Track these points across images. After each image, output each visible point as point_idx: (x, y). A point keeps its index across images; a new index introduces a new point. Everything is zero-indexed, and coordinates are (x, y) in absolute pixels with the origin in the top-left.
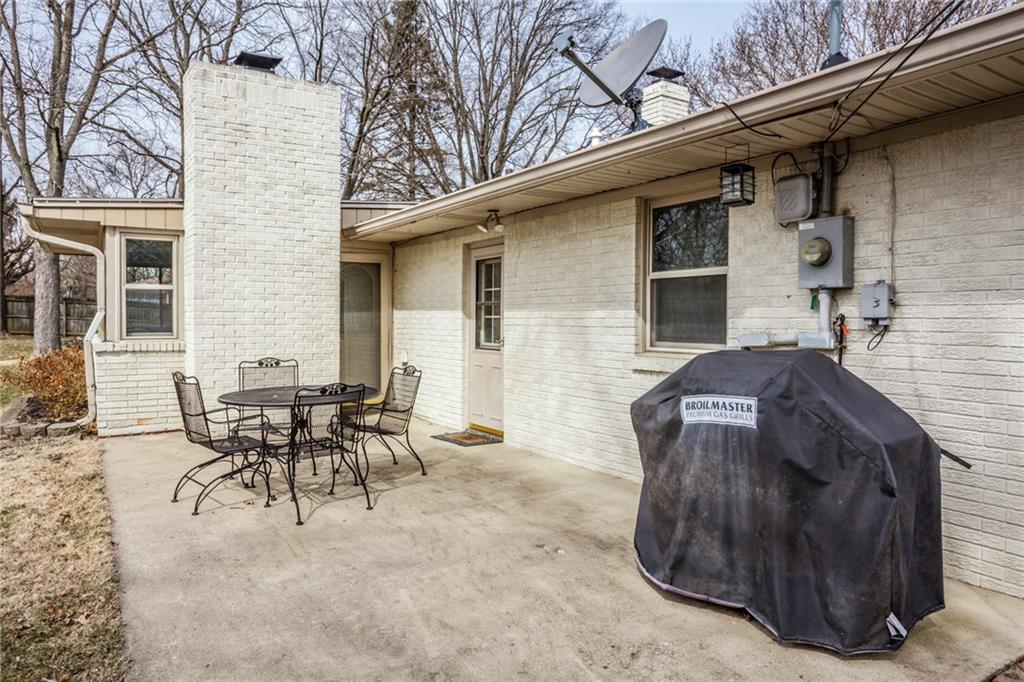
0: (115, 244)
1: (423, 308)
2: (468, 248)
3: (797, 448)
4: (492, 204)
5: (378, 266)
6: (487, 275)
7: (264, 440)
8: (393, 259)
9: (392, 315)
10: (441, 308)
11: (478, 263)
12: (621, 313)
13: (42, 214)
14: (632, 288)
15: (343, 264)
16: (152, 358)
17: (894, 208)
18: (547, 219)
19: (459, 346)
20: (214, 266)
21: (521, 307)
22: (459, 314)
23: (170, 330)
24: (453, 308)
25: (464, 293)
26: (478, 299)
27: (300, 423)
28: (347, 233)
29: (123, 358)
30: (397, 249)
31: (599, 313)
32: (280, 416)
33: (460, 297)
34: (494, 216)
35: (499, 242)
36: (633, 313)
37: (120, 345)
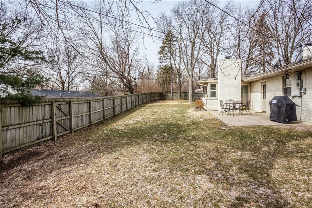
0: (209, 85)
1: (255, 93)
2: (262, 83)
3: (279, 104)
4: (263, 77)
5: (248, 86)
6: (264, 87)
7: (230, 108)
8: (251, 84)
9: (250, 94)
10: (258, 93)
11: (263, 85)
12: (280, 92)
13: (201, 82)
14: (281, 89)
15: (241, 86)
16: (214, 100)
17: (306, 79)
18: (272, 79)
19: (260, 98)
20: (222, 87)
21: (268, 92)
22: (260, 93)
23: (216, 96)
24: (259, 93)
25: (261, 90)
26: (263, 91)
27: (234, 107)
28: (242, 81)
29: (210, 100)
30: (251, 83)
31: (278, 93)
32: (232, 105)
33: (260, 91)
34: (264, 79)
35: (265, 82)
36: (281, 93)
37: (210, 98)
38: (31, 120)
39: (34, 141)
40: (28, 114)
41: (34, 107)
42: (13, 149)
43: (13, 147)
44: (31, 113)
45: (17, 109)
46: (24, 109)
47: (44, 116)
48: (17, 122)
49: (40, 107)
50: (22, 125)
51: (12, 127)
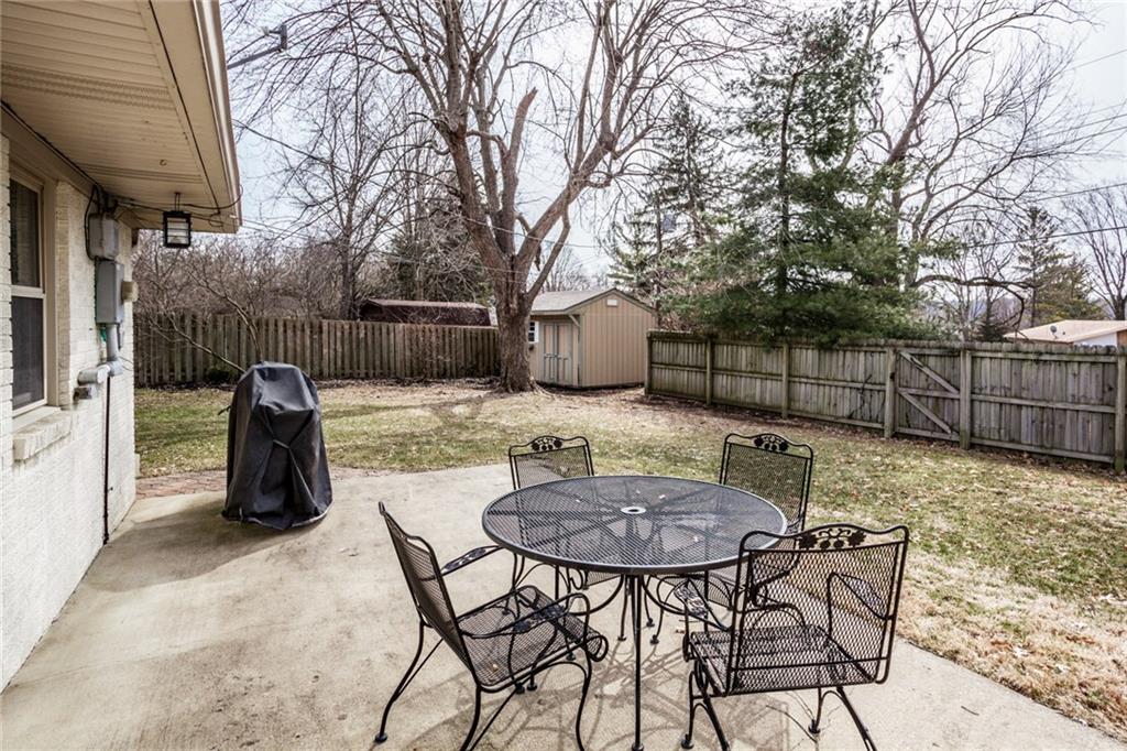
38: (840, 377)
39: (843, 417)
40: (834, 366)
41: (848, 354)
42: (805, 415)
43: (807, 412)
44: (841, 363)
45: (816, 352)
46: (827, 355)
47: (871, 376)
48: (816, 375)
49: (862, 354)
50: (822, 382)
51: (805, 380)
